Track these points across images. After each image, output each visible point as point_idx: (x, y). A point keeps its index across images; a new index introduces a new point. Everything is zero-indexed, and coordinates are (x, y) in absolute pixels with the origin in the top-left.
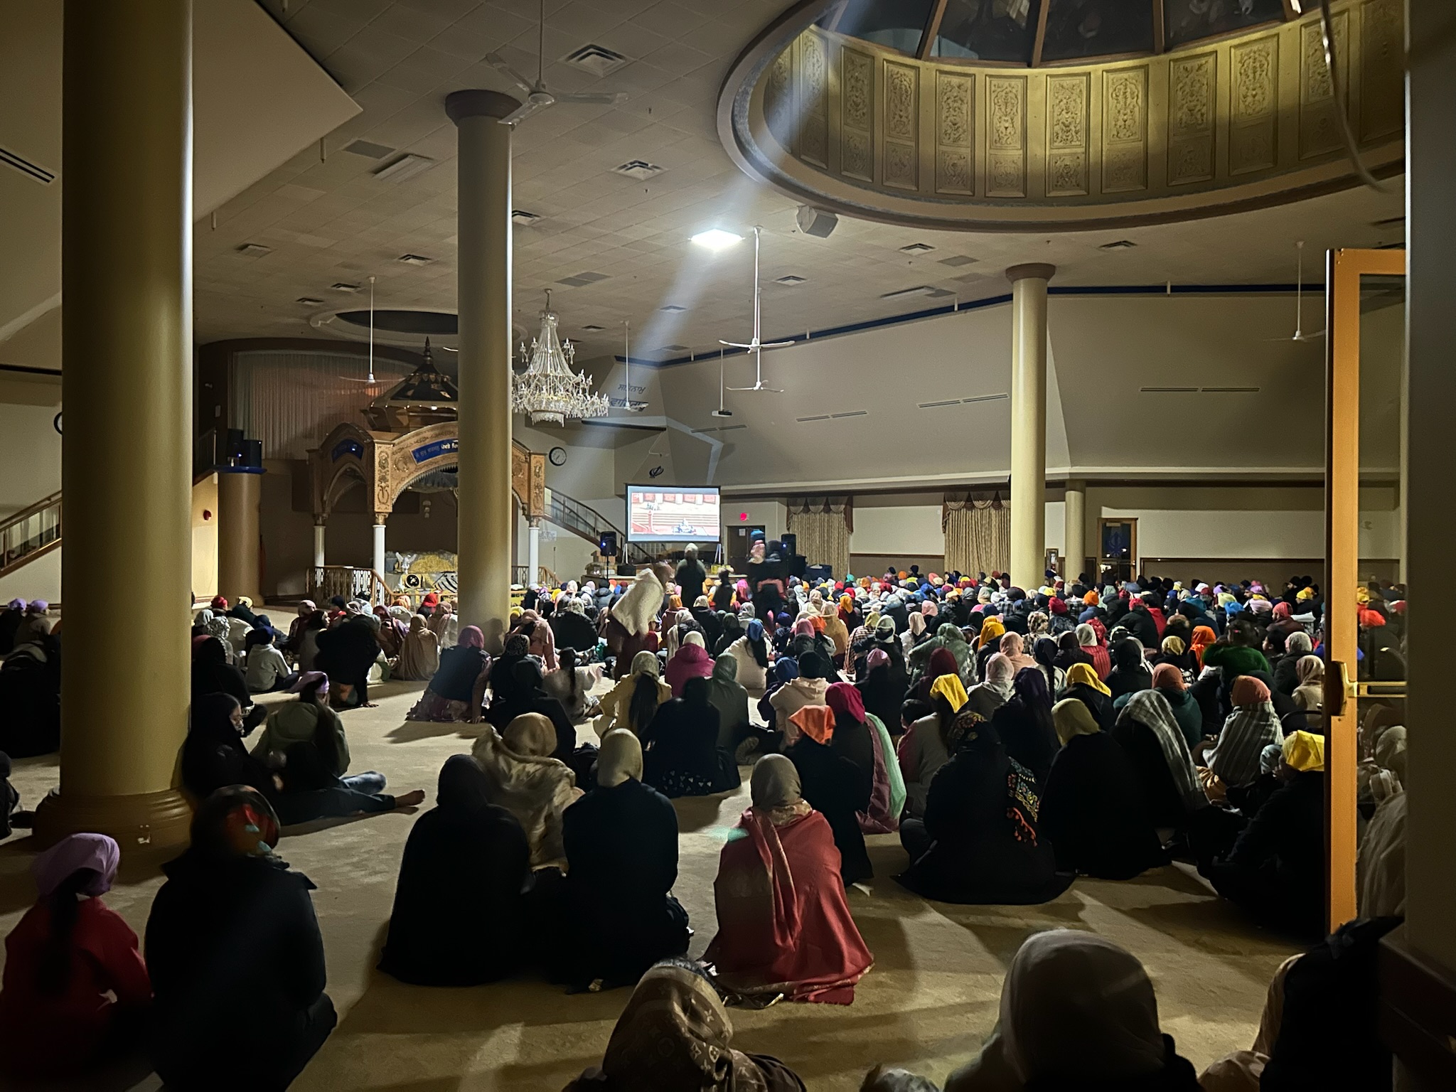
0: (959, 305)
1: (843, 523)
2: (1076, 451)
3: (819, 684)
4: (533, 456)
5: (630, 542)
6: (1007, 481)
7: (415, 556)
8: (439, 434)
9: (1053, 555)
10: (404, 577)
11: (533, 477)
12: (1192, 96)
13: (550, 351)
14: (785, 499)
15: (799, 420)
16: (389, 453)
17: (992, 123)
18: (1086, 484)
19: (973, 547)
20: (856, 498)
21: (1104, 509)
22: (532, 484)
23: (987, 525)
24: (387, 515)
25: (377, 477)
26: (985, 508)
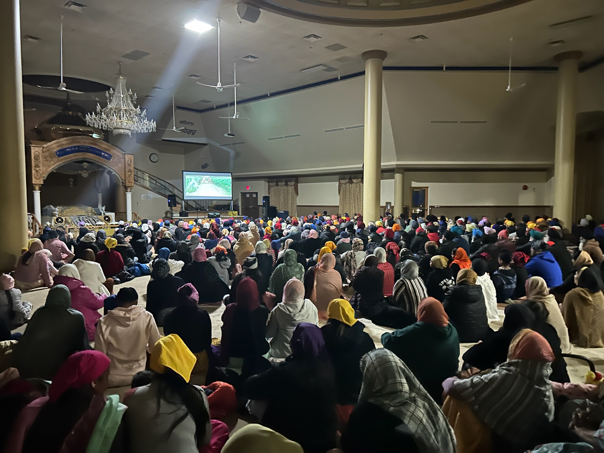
0: (340, 77)
1: (294, 191)
4: (126, 155)
5: (185, 200)
8: (72, 143)
9: (389, 205)
10: (55, 218)
11: (128, 166)
13: (122, 96)
14: (267, 180)
15: (269, 139)
16: (40, 152)
18: (405, 170)
19: (352, 202)
20: (300, 179)
22: (127, 170)
23: (358, 191)
24: (41, 186)
25: (33, 165)
26: (358, 183)
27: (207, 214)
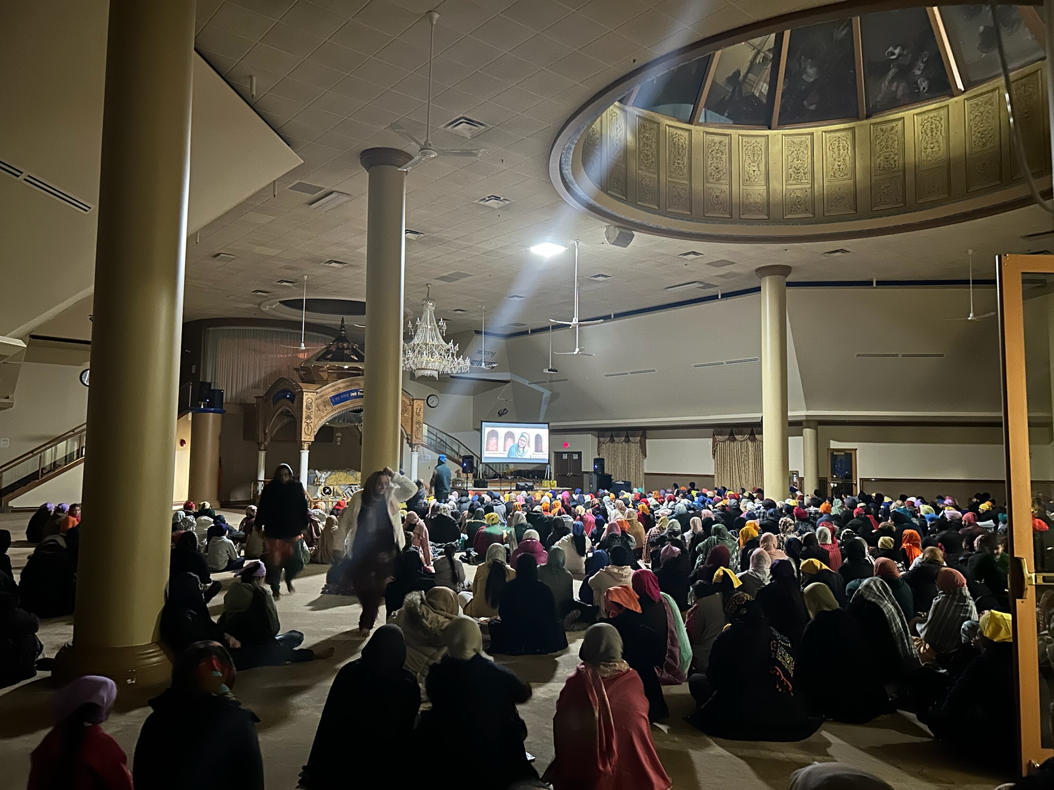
0: (722, 295)
1: (639, 450)
2: (810, 399)
3: (625, 570)
4: (415, 401)
5: (484, 463)
6: (760, 421)
7: (329, 472)
8: (349, 385)
9: (795, 475)
10: (321, 488)
11: (415, 416)
12: (887, 148)
13: (429, 327)
14: (596, 433)
15: (606, 376)
16: (313, 398)
17: (744, 166)
18: (818, 423)
19: (735, 469)
20: (649, 432)
21: (832, 442)
22: (414, 421)
23: (745, 453)
24: (310, 443)
25: (304, 416)
26: (744, 440)
27: (515, 484)
